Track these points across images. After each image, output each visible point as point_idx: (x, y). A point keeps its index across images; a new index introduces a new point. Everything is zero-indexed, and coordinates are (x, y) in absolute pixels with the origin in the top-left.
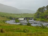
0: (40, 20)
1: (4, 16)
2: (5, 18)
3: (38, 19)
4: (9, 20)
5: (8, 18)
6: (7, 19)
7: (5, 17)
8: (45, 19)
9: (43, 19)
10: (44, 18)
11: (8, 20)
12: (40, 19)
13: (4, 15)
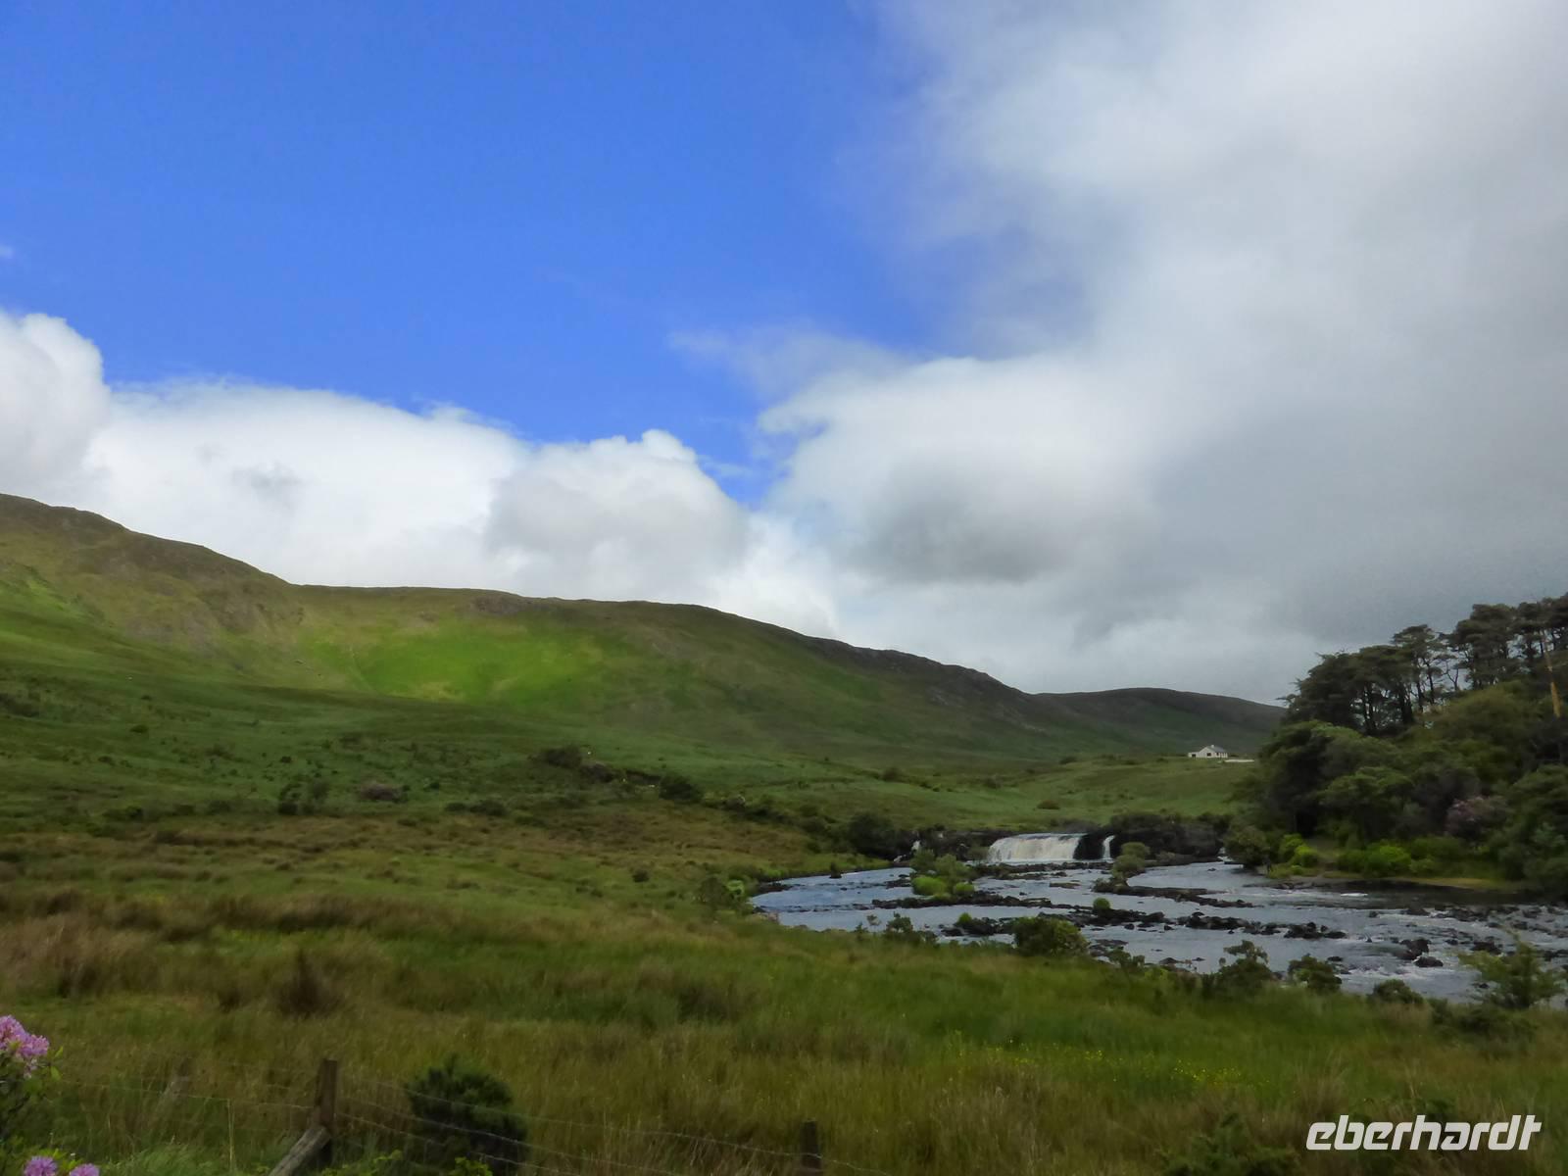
0: (1342, 866)
1: (761, 814)
2: (787, 836)
3: (1304, 850)
4: (835, 873)
5: (835, 838)
6: (814, 849)
7: (780, 820)
8: (1420, 841)
9: (1389, 851)
10: (1405, 835)
11: (826, 859)
12: (1333, 855)
13: (779, 794)
